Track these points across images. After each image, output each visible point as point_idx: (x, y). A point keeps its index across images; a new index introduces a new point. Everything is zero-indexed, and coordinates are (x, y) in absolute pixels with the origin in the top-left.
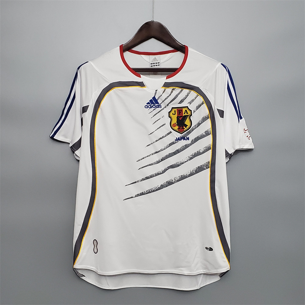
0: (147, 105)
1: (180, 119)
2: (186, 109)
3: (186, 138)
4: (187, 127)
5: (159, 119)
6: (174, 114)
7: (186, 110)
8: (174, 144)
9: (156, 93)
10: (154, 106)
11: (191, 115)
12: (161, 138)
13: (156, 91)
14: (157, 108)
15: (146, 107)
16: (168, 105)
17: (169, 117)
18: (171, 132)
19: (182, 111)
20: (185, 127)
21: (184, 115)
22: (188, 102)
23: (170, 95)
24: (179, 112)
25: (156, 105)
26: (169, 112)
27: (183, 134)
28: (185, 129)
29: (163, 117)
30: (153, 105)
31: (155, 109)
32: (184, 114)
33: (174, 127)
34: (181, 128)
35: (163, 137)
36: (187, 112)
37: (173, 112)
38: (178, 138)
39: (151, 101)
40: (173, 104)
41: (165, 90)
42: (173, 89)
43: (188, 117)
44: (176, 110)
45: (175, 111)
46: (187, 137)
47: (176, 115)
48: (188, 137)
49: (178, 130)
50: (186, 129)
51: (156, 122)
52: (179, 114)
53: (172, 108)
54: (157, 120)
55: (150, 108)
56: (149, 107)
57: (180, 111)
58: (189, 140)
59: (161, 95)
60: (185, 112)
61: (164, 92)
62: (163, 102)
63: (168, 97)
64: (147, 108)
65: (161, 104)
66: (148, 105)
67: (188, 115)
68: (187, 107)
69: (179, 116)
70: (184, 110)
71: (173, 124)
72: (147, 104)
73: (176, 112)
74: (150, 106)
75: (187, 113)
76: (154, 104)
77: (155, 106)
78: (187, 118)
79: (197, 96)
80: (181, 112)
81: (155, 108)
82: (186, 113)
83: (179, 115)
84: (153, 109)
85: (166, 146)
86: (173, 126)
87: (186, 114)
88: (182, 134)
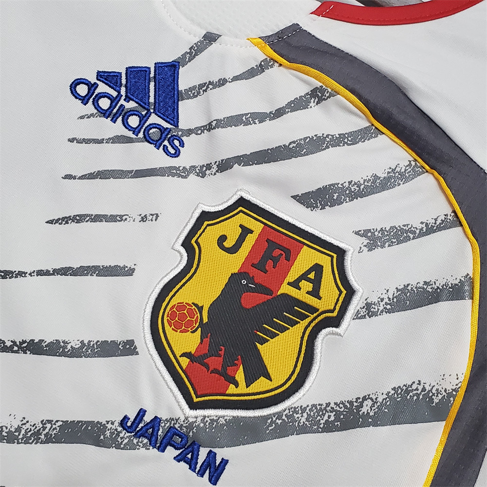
0: (93, 79)
1: (250, 300)
2: (325, 261)
3: (203, 453)
4: (261, 384)
5: (113, 219)
6: (228, 244)
7: (318, 269)
8: (98, 443)
9: (195, 51)
10: (134, 121)
11: (336, 322)
12: (34, 348)
13: (210, 38)
14: (147, 139)
15: (82, 90)
16: (224, 166)
17: (186, 244)
18: (128, 348)
19: (290, 256)
20: (240, 376)
21: (285, 289)
22: (362, 228)
23: (279, 113)
24: (267, 256)
25: (154, 119)
26: (205, 216)
27: (200, 413)
28: (232, 389)
29: (144, 219)
30: (131, 105)
31: (129, 140)
32: (295, 284)
33: (177, 327)
34: (215, 362)
35: (56, 349)
36: (317, 283)
37: (231, 228)
38: (148, 418)
39: (137, 74)
40: (262, 182)
41: (261, 68)
42: (318, 95)
43: (303, 317)
44: (257, 227)
45: (246, 231)
46: (211, 455)
47: (235, 263)
48: (221, 453)
49: (185, 362)
50: (242, 388)
51: (79, 219)
52: (260, 266)
53: (242, 202)
54: (97, 218)
55: (105, 113)
56: (105, 103)
57: (277, 252)
58: (214, 480)
59: (222, 82)
60: (304, 277)
61: (251, 74)
62: (209, 127)
63: (261, 117)
64: (84, 100)
65: (189, 132)
66: (102, 88)
67: (313, 310)
68: (341, 253)
69: (251, 280)
70: (307, 258)
71: (181, 306)
72: (103, 76)
73: (250, 240)
74: (114, 101)
75: (315, 293)
76: (143, 102)
77: (143, 119)
78: (293, 323)
79: (443, 226)
80: (275, 260)
81: (130, 134)
82: (307, 286)
83: (253, 272)
84: (118, 128)
85: (35, 419)
86: (172, 316)
87: (302, 294)
88: (193, 406)
